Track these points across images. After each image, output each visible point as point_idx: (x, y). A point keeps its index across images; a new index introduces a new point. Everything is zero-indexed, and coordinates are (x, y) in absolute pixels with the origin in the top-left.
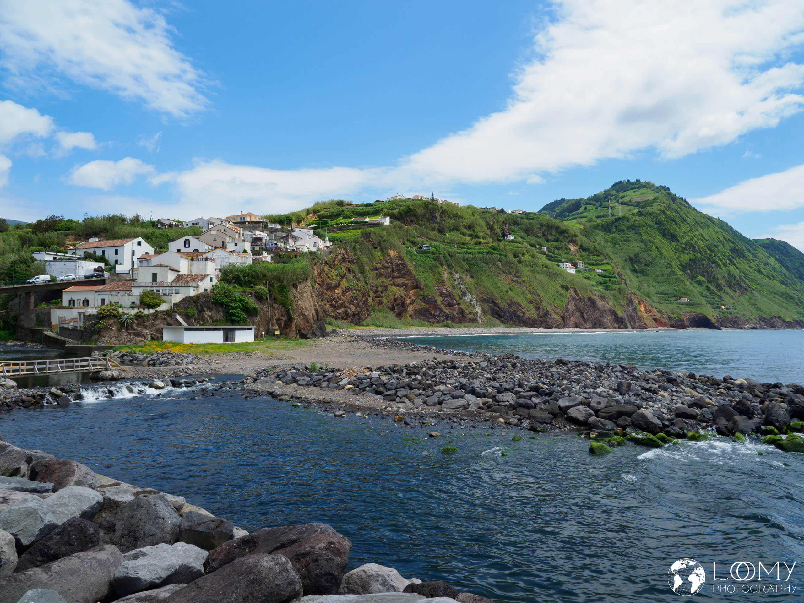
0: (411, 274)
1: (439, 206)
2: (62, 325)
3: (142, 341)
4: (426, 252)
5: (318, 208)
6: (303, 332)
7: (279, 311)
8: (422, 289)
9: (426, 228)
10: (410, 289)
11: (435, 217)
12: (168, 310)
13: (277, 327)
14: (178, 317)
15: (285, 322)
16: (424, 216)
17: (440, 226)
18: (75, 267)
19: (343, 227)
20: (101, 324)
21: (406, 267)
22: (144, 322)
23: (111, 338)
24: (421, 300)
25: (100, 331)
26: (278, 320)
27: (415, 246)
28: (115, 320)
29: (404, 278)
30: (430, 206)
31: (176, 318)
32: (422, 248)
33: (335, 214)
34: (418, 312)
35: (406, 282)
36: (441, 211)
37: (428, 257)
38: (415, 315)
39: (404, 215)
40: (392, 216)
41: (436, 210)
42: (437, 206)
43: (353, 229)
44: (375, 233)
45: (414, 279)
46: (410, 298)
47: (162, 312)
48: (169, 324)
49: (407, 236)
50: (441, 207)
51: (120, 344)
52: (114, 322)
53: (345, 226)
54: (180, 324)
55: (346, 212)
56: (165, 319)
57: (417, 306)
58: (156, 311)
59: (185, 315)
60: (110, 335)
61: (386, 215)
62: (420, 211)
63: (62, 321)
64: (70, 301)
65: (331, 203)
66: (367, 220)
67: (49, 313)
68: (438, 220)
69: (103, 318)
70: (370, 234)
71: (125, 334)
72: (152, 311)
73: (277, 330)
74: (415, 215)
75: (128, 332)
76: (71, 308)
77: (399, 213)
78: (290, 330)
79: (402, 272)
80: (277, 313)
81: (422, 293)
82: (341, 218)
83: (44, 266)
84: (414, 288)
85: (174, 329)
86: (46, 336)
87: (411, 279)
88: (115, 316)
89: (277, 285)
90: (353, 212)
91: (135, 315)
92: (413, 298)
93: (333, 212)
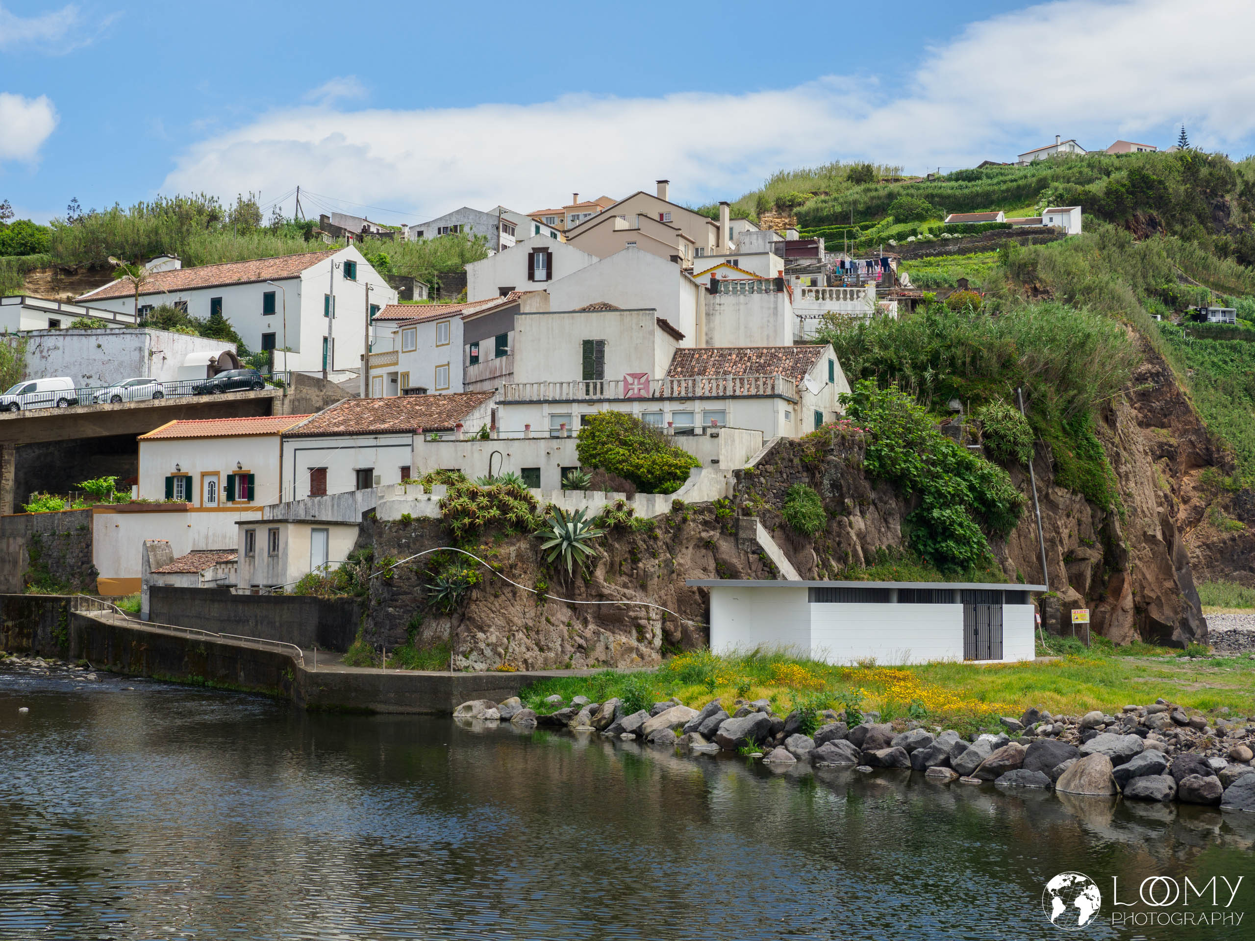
0: (1187, 411)
1: (1234, 169)
2: (161, 582)
3: (630, 649)
4: (1220, 333)
5: (788, 192)
6: (1155, 615)
7: (1072, 522)
8: (1227, 469)
9: (1203, 246)
10: (1183, 467)
11: (1224, 208)
12: (720, 504)
13: (1072, 594)
14: (763, 537)
15: (1096, 567)
16: (1187, 205)
17: (1242, 242)
18: (136, 355)
19: (920, 244)
20: (466, 563)
21: (1170, 384)
22: (635, 561)
23: (511, 636)
24: (1226, 508)
25: (463, 601)
26: (1070, 558)
27: (1178, 311)
28: (523, 545)
29: (1163, 426)
30: (1204, 171)
31: (753, 541)
32: (1204, 318)
33: (861, 207)
34: (1221, 552)
35: (1173, 441)
36: (1240, 187)
37: (1233, 348)
38: (1210, 565)
39: (1129, 200)
40: (1089, 204)
41: (1225, 183)
42: (1228, 168)
43: (962, 252)
44: (1051, 264)
45: (1197, 431)
46: (1186, 501)
47: (701, 509)
48: (726, 571)
49: (1145, 277)
50: (1240, 173)
51: (546, 665)
52: (519, 556)
53: (929, 242)
54: (770, 570)
55: (904, 200)
56: (708, 545)
57: (1213, 531)
58: (678, 507)
59: (782, 527)
60: (509, 622)
61: (1065, 201)
62: (1176, 188)
63: (159, 565)
64: (169, 481)
65: (829, 173)
66: (1001, 217)
67: (85, 533)
68: (1236, 217)
69: (472, 533)
70: (1034, 264)
71: (563, 615)
72: (661, 505)
73: (1075, 605)
74: (1161, 202)
75: (573, 607)
76: (184, 510)
77: (1109, 193)
78: (1114, 609)
79: (1156, 405)
80: (1066, 528)
81: (1228, 481)
82: (890, 219)
83: (20, 351)
84: (1197, 466)
85: (752, 590)
86: (95, 626)
87: (1186, 432)
88: (521, 526)
89: (1054, 402)
90: (930, 197)
91: (599, 523)
92: (1195, 501)
93: (855, 202)
